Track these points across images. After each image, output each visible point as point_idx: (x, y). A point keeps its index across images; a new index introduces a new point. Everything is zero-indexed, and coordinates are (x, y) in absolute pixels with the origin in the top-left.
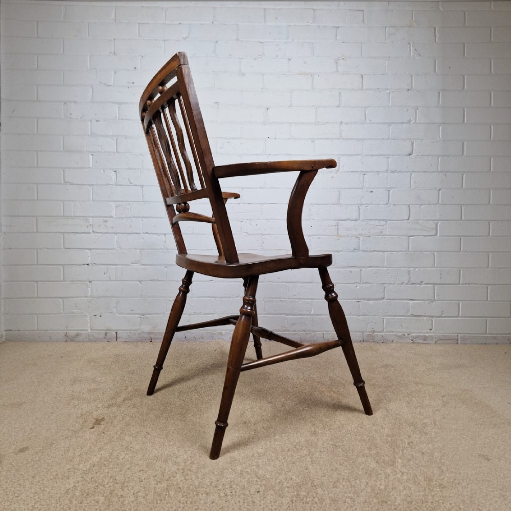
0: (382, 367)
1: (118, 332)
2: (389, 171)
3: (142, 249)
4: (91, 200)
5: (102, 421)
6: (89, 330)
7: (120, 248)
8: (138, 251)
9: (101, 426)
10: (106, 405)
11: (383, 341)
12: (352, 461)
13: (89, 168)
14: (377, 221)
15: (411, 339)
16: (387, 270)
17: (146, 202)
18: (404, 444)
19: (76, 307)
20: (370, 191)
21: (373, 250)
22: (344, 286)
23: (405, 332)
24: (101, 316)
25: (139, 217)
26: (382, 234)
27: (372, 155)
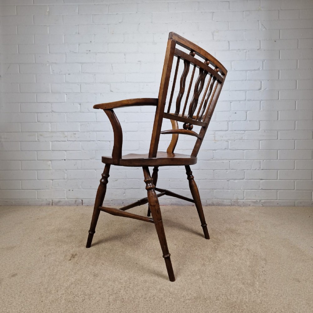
0: (243, 222)
1: (83, 200)
2: (247, 100)
3: (96, 150)
4: (66, 121)
6: (66, 198)
7: (83, 150)
8: (94, 151)
11: (244, 205)
12: (227, 283)
13: (65, 102)
14: (239, 131)
15: (261, 203)
16: (246, 161)
17: (98, 122)
18: (259, 272)
19: (58, 185)
20: (234, 112)
21: (236, 149)
22: (219, 171)
23: (258, 200)
24: (73, 190)
25: (94, 131)
26: (243, 139)
27: (235, 91)
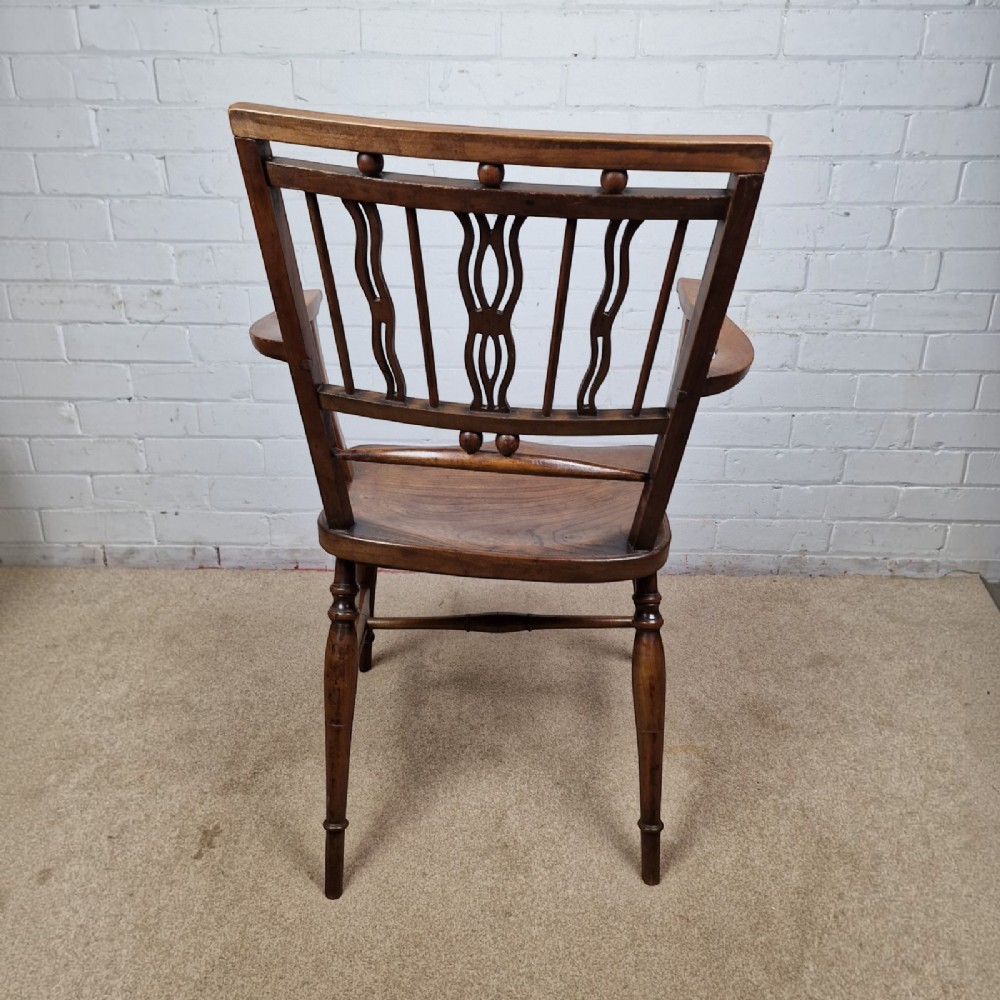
0: (808, 666)
1: (221, 547)
2: (905, 155)
4: (112, 238)
5: (216, 834)
6: (156, 541)
7: (201, 359)
8: (246, 366)
9: (215, 851)
10: (218, 785)
11: (823, 572)
13: (92, 147)
14: (850, 293)
15: (889, 567)
16: (858, 416)
18: (825, 918)
19: (117, 493)
20: (842, 212)
21: (827, 367)
22: (747, 453)
23: (879, 554)
24: (176, 514)
25: (237, 283)
26: (858, 327)
27: (862, 108)
